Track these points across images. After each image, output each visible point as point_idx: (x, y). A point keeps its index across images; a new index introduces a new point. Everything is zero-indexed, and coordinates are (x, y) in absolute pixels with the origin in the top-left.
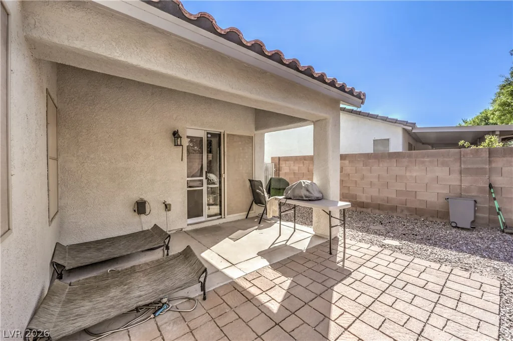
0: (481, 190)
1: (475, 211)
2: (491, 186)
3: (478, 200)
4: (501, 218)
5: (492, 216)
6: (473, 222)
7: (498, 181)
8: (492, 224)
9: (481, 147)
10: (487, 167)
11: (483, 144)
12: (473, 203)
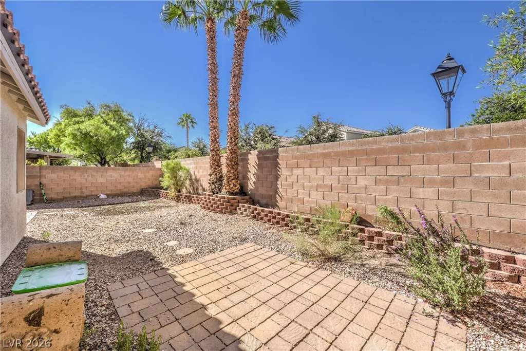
0: (36, 185)
1: (33, 196)
2: (40, 184)
3: (35, 191)
4: (45, 197)
5: (41, 197)
6: (32, 201)
7: (44, 181)
8: (41, 201)
9: (36, 165)
10: (39, 174)
11: (38, 163)
12: (32, 192)
